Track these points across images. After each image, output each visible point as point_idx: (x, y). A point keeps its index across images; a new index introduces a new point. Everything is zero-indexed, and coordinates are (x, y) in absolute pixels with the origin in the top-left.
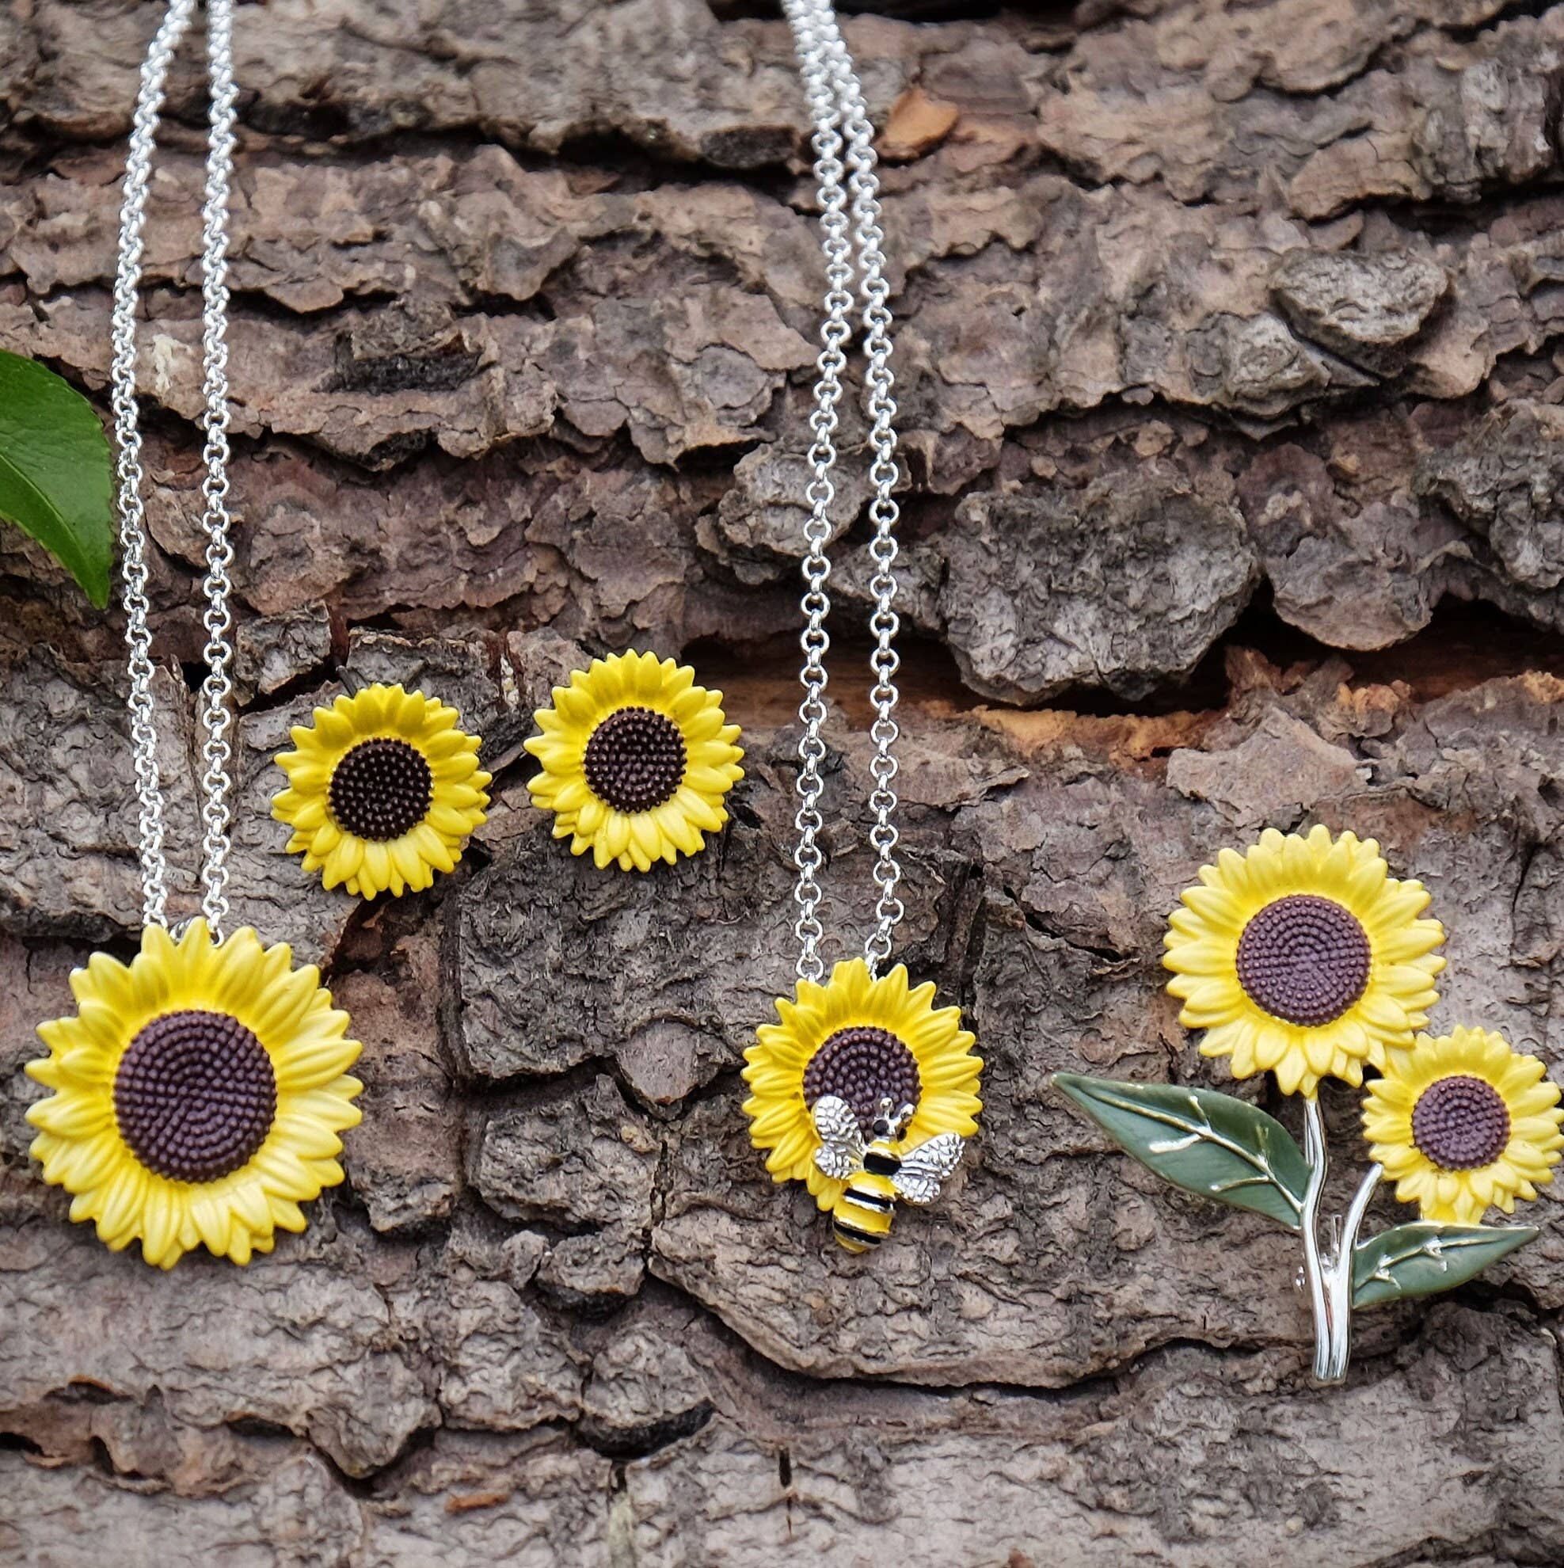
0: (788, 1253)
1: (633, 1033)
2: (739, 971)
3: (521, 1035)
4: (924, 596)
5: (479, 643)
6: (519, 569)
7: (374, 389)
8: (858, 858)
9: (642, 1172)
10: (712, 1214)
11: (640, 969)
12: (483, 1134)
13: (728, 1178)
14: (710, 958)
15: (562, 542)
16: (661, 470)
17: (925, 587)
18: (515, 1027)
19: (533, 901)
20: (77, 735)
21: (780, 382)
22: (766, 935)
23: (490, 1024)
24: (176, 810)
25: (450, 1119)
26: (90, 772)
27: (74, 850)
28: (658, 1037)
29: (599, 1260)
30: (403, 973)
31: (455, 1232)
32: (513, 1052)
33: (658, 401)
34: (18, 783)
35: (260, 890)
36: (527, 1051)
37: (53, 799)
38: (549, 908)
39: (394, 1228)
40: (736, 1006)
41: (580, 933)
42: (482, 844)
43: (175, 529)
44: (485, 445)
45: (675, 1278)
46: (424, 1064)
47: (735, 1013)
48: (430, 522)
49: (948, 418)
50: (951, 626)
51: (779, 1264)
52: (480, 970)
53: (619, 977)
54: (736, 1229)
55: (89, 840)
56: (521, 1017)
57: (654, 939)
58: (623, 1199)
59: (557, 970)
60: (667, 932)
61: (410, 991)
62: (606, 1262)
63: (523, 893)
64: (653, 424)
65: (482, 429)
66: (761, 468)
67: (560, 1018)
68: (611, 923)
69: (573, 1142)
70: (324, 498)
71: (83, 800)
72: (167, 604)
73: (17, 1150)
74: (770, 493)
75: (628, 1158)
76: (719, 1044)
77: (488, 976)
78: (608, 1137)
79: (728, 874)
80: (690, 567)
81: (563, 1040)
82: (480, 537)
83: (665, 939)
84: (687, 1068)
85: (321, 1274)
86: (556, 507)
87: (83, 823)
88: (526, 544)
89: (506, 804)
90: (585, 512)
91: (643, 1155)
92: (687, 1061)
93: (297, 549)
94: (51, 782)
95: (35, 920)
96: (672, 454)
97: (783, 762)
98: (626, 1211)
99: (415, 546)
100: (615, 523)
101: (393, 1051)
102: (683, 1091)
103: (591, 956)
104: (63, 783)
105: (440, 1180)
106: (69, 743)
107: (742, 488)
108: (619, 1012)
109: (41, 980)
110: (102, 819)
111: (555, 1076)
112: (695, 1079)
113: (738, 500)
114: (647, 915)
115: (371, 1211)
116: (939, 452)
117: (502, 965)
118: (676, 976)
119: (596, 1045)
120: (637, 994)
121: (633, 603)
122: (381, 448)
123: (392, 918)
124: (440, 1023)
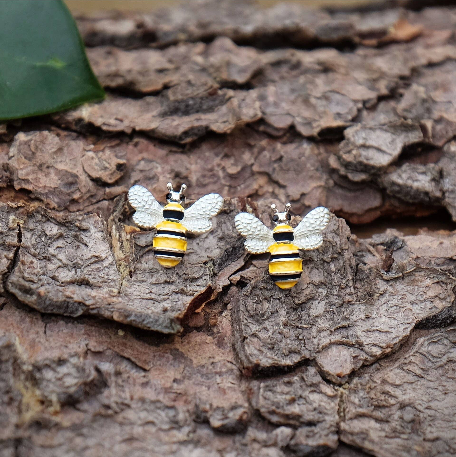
0: (403, 433)
1: (323, 349)
2: (367, 324)
3: (272, 352)
4: (433, 183)
5: (236, 199)
6: (251, 184)
7: (180, 114)
8: (417, 274)
9: (333, 404)
10: (366, 419)
11: (323, 324)
12: (260, 388)
13: (372, 405)
14: (354, 318)
15: (269, 170)
16: (311, 139)
17: (433, 180)
18: (269, 349)
19: (272, 296)
20: (60, 243)
21: (360, 105)
22: (378, 309)
23: (258, 347)
24: (106, 269)
25: (243, 387)
26: (67, 256)
27: (62, 283)
28: (334, 350)
29: (318, 435)
30: (215, 330)
31: (250, 428)
32: (269, 358)
33: (307, 114)
34: (35, 260)
35: (148, 296)
36: (276, 357)
37: (51, 266)
38: (279, 299)
39: (222, 425)
40: (368, 337)
41: (295, 309)
42: (246, 279)
43: (96, 167)
44: (232, 126)
45: (353, 441)
46: (229, 365)
47: (368, 340)
48: (209, 166)
49: (436, 115)
50: (447, 195)
51: (399, 437)
52: (251, 326)
53: (314, 327)
54: (378, 425)
55: (68, 279)
56: (271, 344)
57: (328, 311)
58: (326, 414)
59: (285, 325)
60: (334, 308)
61: (220, 337)
62: (321, 436)
63: (267, 294)
64: (305, 122)
65: (230, 119)
66: (356, 132)
67: (289, 343)
68: (308, 305)
69: (300, 392)
70: (162, 158)
71: (66, 266)
72: (94, 201)
73: (46, 397)
74: (361, 142)
75: (325, 399)
76: (362, 352)
77: (254, 328)
78: (315, 391)
79: (358, 285)
80: (327, 180)
81: (291, 352)
82: (232, 170)
83: (333, 311)
84: (348, 362)
85: (191, 446)
86: (265, 156)
87: (65, 275)
88: (253, 174)
89: (255, 266)
90: (278, 157)
91: (331, 397)
92: (348, 360)
93: (151, 176)
94: (49, 260)
95: (48, 303)
96: (315, 132)
97: (378, 244)
98: (327, 418)
99: (204, 176)
100: (292, 160)
101: (214, 361)
102: (348, 372)
103: (300, 319)
104: (55, 261)
105: (241, 406)
106: (56, 246)
107: (348, 139)
108: (315, 341)
110: (73, 272)
111: (288, 367)
112: (352, 366)
113: (347, 144)
114: (323, 303)
115: (210, 420)
116: (433, 128)
117: (261, 324)
118: (339, 325)
119: (306, 354)
120: (322, 334)
121: (303, 195)
122: (186, 133)
123: (208, 310)
124: (234, 350)
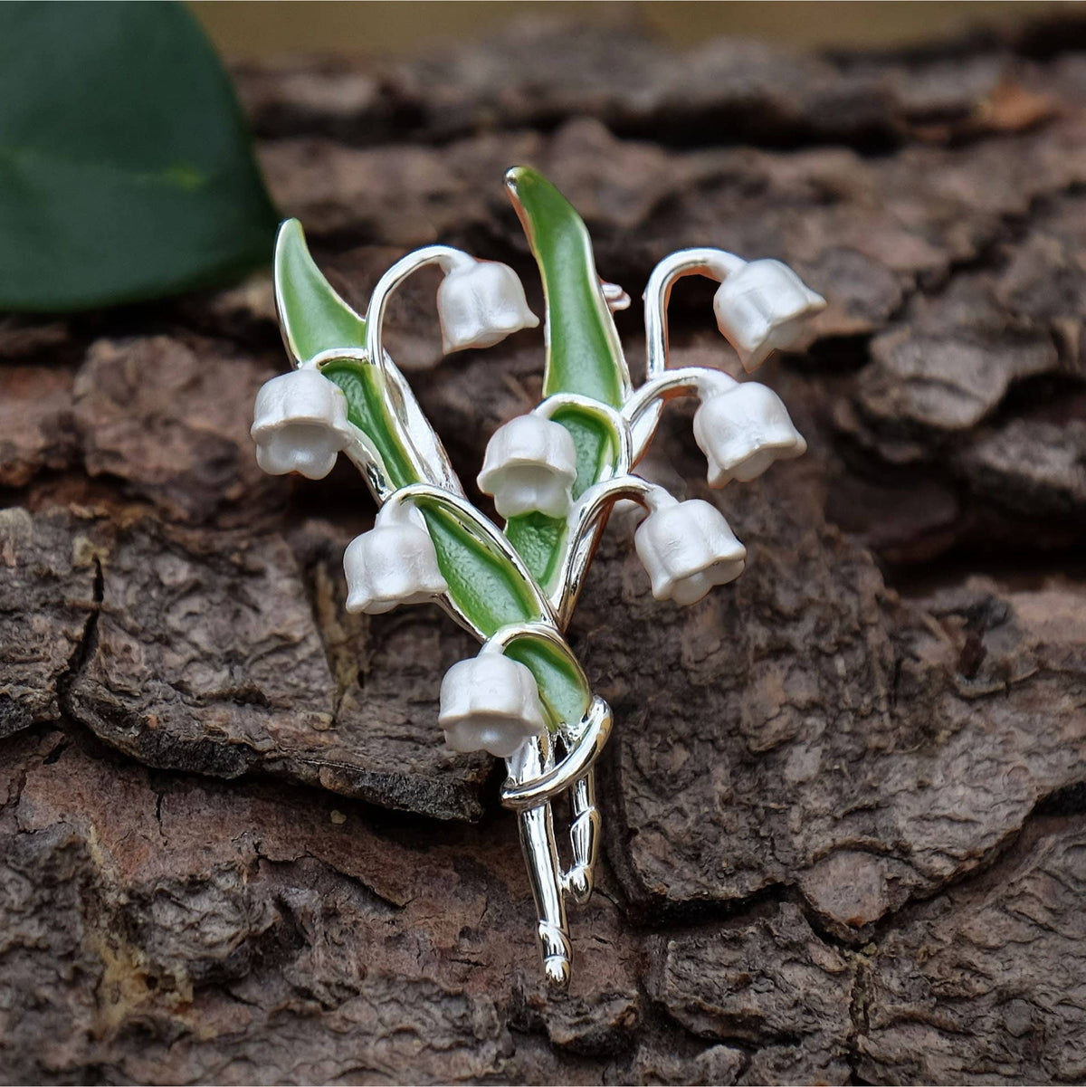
0: (1006, 1062)
1: (815, 860)
2: (923, 800)
3: (694, 866)
4: (1081, 469)
8: (1040, 684)
9: (838, 992)
10: (918, 1028)
11: (816, 800)
12: (665, 953)
13: (932, 994)
14: (889, 788)
17: (1082, 460)
18: (688, 859)
19: (695, 735)
20: (195, 604)
21: (909, 283)
22: (947, 766)
23: (661, 854)
24: (304, 667)
25: (626, 950)
26: (210, 634)
27: (199, 698)
28: (842, 866)
29: (802, 1066)
31: (643, 1048)
32: (689, 880)
34: (134, 645)
35: (402, 731)
36: (704, 880)
37: (172, 659)
38: (712, 742)
39: (576, 1039)
40: (922, 834)
41: (751, 766)
45: (886, 1079)
47: (924, 839)
51: (996, 1072)
52: (645, 803)
53: (794, 808)
54: (945, 1043)
55: (214, 690)
56: (694, 847)
57: (828, 772)
58: (821, 1015)
59: (727, 802)
60: (842, 764)
62: (810, 1067)
63: (685, 728)
66: (901, 345)
67: (735, 846)
68: (782, 755)
69: (761, 963)
71: (207, 658)
73: (162, 968)
74: (910, 368)
75: (821, 980)
76: (908, 870)
77: (652, 809)
78: (796, 961)
79: (901, 710)
81: (740, 867)
83: (841, 771)
84: (876, 893)
87: (207, 679)
91: (835, 976)
92: (876, 888)
94: (168, 644)
95: (166, 745)
97: (948, 613)
98: (825, 1024)
102: (875, 915)
103: (761, 789)
104: (183, 646)
105: (621, 995)
106: (184, 611)
107: (881, 363)
108: (798, 841)
109: (172, 824)
110: (225, 673)
111: (736, 902)
112: (887, 902)
113: (877, 375)
114: (817, 751)
115: (550, 1027)
117: (668, 799)
118: (856, 804)
119: (776, 872)
120: (814, 825)
